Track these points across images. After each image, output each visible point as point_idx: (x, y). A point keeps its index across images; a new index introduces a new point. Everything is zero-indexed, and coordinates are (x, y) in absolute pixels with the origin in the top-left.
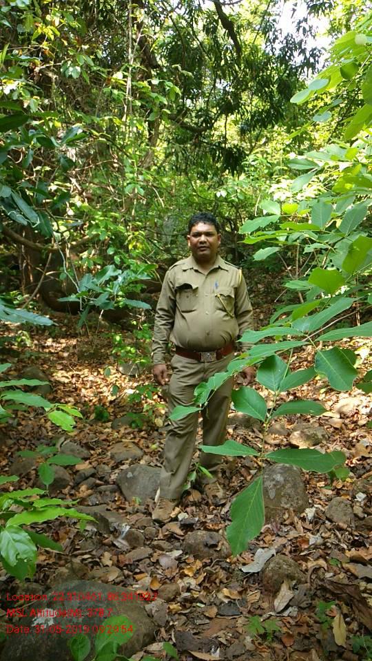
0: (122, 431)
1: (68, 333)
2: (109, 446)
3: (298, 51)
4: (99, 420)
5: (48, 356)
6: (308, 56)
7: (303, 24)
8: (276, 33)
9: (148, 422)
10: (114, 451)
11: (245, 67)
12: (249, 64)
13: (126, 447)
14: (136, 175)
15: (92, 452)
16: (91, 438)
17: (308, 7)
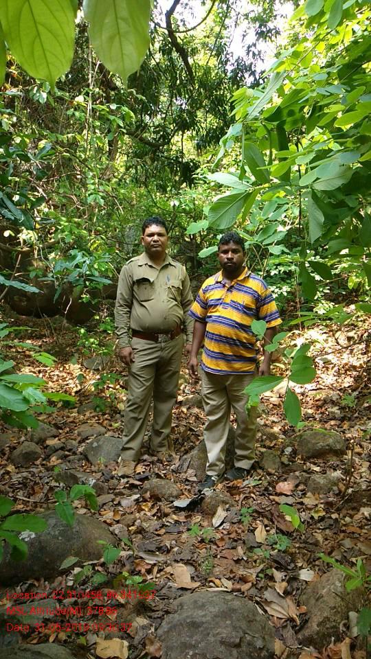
0: (88, 414)
1: (34, 335)
2: (76, 426)
3: (249, 73)
4: (66, 407)
5: (15, 354)
6: (258, 78)
7: (253, 49)
8: (228, 56)
9: (111, 407)
10: (80, 430)
11: (199, 87)
12: (203, 84)
13: (91, 426)
14: (97, 186)
15: (61, 431)
16: (60, 421)
17: (257, 33)
